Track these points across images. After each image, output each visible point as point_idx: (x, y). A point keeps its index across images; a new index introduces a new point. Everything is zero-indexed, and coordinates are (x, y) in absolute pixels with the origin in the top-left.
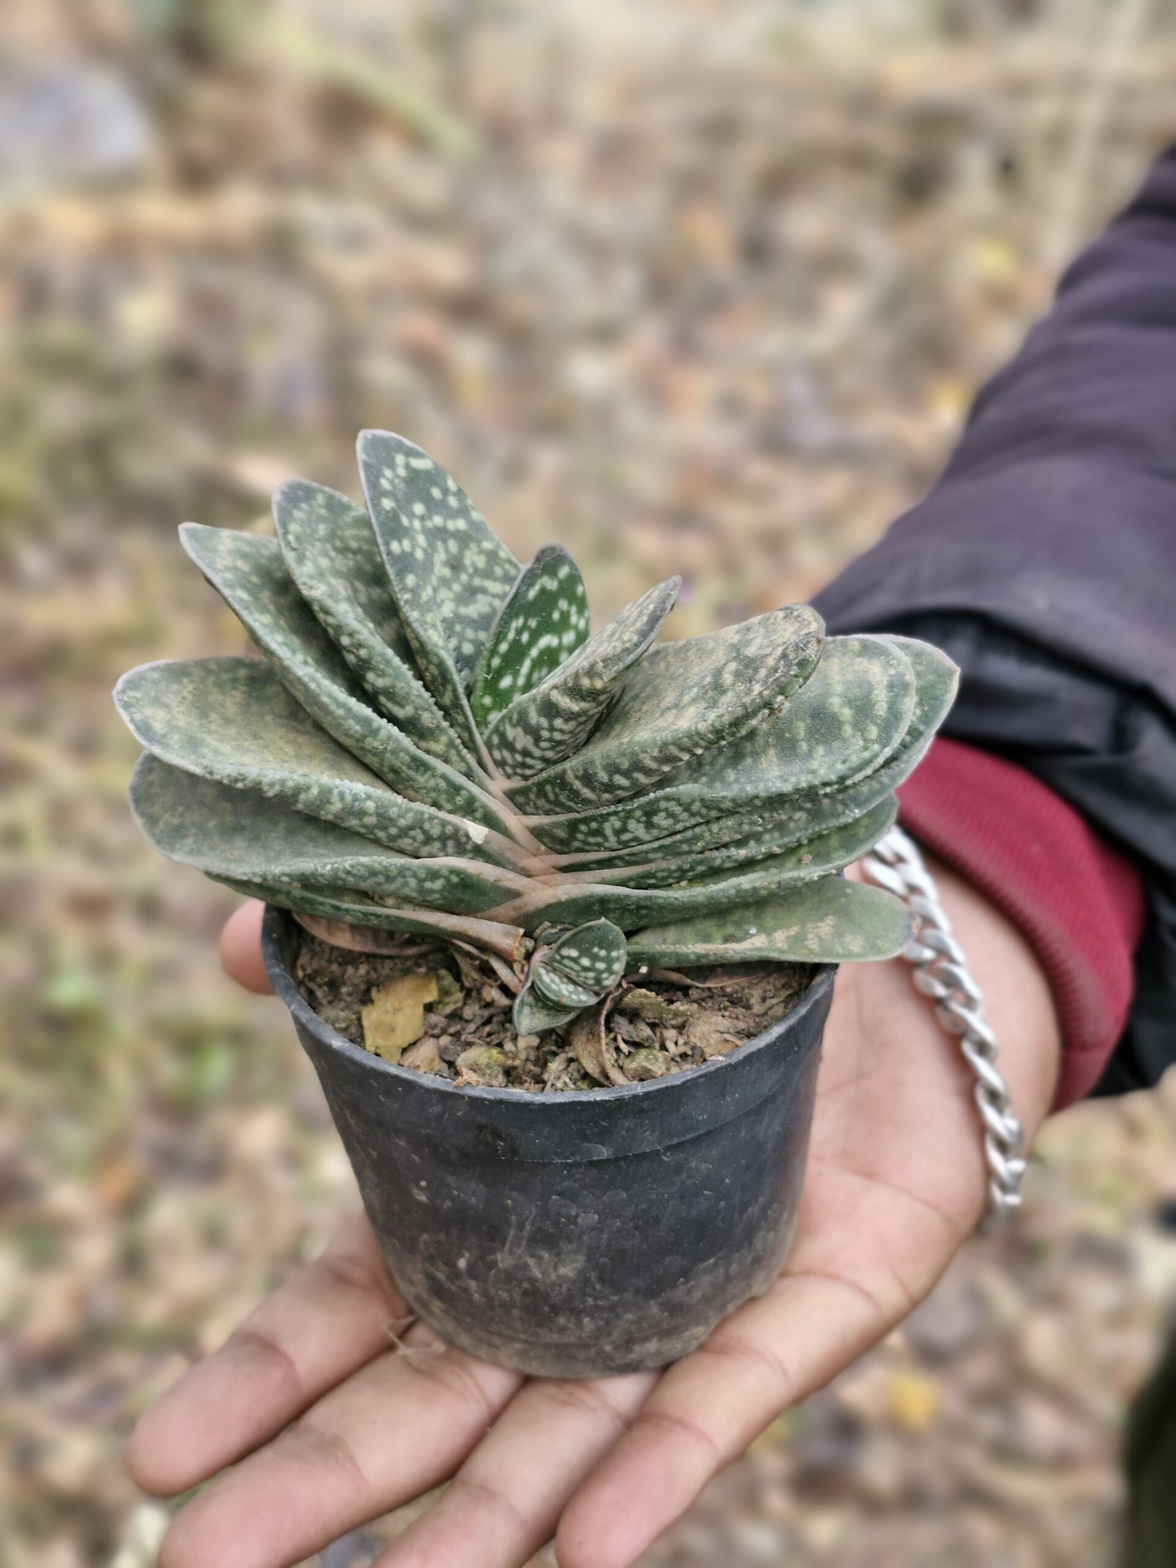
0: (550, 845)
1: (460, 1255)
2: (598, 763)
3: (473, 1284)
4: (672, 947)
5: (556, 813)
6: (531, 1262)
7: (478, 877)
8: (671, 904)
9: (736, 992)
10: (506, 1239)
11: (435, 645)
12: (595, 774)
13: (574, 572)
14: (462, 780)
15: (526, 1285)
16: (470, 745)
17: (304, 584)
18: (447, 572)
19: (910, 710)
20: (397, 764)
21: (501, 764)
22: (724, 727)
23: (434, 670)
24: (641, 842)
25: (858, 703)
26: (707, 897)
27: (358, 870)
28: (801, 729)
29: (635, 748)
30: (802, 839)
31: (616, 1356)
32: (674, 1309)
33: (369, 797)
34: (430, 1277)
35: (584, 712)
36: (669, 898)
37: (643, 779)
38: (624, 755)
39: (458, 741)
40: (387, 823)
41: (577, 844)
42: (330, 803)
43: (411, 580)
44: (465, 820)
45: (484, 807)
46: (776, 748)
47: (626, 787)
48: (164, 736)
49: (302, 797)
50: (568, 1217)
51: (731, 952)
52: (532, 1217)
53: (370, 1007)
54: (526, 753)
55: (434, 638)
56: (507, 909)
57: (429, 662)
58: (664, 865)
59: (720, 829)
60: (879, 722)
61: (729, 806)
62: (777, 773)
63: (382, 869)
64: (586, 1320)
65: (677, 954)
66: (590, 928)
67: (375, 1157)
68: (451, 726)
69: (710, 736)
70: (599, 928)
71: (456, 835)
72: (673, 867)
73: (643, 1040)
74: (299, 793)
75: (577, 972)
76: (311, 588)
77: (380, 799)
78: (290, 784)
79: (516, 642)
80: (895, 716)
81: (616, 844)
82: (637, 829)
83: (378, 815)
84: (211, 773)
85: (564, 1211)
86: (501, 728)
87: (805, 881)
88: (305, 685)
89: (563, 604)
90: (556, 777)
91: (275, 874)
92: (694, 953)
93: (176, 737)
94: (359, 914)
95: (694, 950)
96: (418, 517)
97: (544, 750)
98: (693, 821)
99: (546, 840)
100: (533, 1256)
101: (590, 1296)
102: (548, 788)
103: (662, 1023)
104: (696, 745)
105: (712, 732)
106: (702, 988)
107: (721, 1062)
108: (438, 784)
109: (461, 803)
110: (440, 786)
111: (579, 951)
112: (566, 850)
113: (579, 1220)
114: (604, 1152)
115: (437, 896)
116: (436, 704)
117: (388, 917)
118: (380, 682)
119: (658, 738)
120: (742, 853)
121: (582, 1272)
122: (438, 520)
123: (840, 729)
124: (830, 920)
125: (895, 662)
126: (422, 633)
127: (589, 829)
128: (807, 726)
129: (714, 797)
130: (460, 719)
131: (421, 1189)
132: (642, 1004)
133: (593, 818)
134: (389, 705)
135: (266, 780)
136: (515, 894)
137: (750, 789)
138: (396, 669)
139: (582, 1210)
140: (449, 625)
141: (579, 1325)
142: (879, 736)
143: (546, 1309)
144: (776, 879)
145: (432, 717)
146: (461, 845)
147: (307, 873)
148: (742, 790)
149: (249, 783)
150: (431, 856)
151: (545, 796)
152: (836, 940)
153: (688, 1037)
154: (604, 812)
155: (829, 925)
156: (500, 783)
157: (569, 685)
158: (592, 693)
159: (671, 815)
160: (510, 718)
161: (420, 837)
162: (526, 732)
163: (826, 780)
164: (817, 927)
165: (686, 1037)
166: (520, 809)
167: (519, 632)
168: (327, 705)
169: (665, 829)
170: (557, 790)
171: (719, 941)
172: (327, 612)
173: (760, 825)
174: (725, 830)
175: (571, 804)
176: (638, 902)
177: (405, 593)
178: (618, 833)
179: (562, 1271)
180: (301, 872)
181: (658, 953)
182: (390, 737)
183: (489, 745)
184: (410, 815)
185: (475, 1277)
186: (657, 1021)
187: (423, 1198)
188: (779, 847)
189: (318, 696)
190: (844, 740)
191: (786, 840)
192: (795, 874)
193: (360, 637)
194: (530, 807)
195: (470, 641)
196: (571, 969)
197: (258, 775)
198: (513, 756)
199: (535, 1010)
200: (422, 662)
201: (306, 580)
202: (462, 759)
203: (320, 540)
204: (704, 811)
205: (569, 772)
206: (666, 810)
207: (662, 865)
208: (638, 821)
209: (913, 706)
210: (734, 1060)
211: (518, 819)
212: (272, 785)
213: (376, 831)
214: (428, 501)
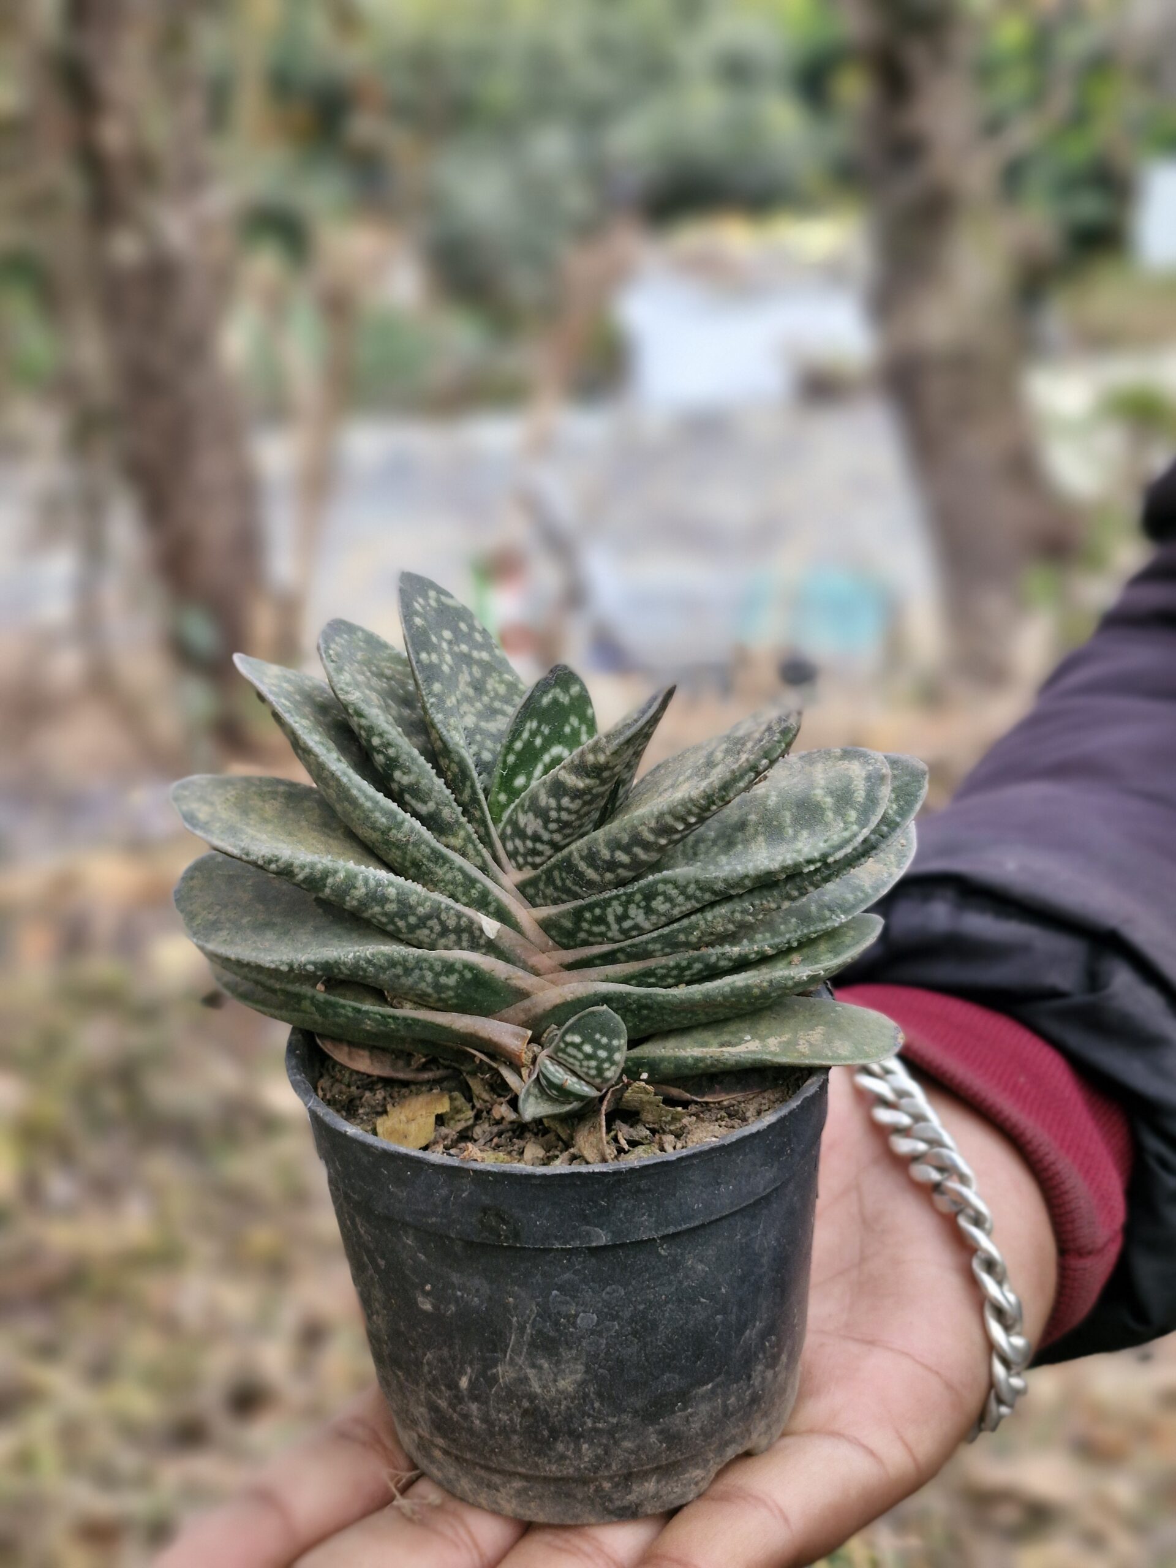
0: (557, 939)
1: (462, 1372)
2: (601, 840)
3: (474, 1407)
4: (671, 1051)
5: (563, 902)
6: (531, 1373)
7: (489, 973)
8: (669, 1002)
9: (733, 1106)
10: (507, 1346)
11: (457, 744)
12: (598, 852)
13: (584, 693)
14: (477, 874)
15: (526, 1404)
16: (486, 840)
17: (341, 689)
18: (471, 692)
19: (886, 796)
20: (418, 856)
21: (512, 855)
22: (714, 791)
23: (455, 768)
24: (641, 931)
25: (839, 793)
26: (703, 995)
27: (379, 959)
28: (787, 817)
29: (635, 821)
30: (791, 941)
31: (615, 1496)
32: (672, 1439)
33: (391, 884)
34: (433, 1408)
35: (588, 790)
36: (668, 995)
37: (642, 855)
38: (625, 830)
39: (475, 836)
40: (408, 911)
41: (582, 935)
42: (355, 888)
43: (437, 687)
44: (479, 914)
45: (497, 900)
46: (765, 834)
47: (626, 864)
48: (207, 823)
49: (330, 881)
50: (567, 1316)
51: (727, 1055)
52: (533, 1316)
53: (385, 1117)
54: (536, 838)
55: (456, 739)
56: (518, 1010)
57: (451, 761)
58: (663, 961)
59: (714, 917)
60: (858, 807)
61: (721, 887)
62: (765, 855)
63: (401, 959)
64: (585, 1446)
65: (675, 1058)
66: (593, 1013)
67: (383, 1267)
68: (469, 822)
69: (702, 801)
70: (601, 1014)
71: (471, 927)
72: (672, 964)
73: (642, 1139)
74: (327, 876)
75: (580, 1061)
76: (347, 693)
77: (402, 886)
78: (319, 866)
79: (529, 744)
80: (872, 801)
81: (618, 934)
82: (637, 915)
83: (399, 901)
84: (247, 854)
85: (564, 1309)
86: (514, 817)
87: (795, 980)
88: (338, 780)
89: (574, 721)
90: (563, 860)
91: (301, 962)
92: (692, 1057)
93: (218, 825)
94: (379, 1017)
95: (692, 1053)
96: (446, 640)
97: (552, 832)
98: (689, 905)
99: (553, 933)
100: (533, 1366)
101: (589, 1416)
102: (556, 873)
103: (661, 1128)
104: (690, 813)
105: (703, 798)
106: (700, 1103)
107: (714, 1142)
108: (455, 877)
109: (476, 896)
110: (457, 878)
111: (582, 1037)
112: (572, 943)
113: (579, 1321)
114: (602, 1238)
115: (451, 993)
116: (456, 800)
117: (405, 1019)
118: (406, 780)
119: (655, 810)
120: (735, 950)
121: (583, 1384)
122: (464, 648)
123: (823, 815)
124: (820, 1029)
125: (873, 761)
126: (445, 733)
127: (593, 915)
128: (792, 814)
129: (707, 878)
130: (478, 814)
131: (427, 1294)
132: (642, 1102)
133: (596, 904)
134: (413, 802)
135: (297, 862)
136: (523, 994)
137: (740, 869)
138: (420, 767)
139: (582, 1308)
140: (470, 734)
141: (578, 1450)
142: (858, 818)
143: (546, 1433)
144: (767, 977)
145: (451, 812)
146: (476, 940)
147: (331, 961)
148: (735, 870)
149: (281, 864)
150: (447, 948)
151: (554, 883)
152: (825, 1045)
153: (686, 1142)
154: (607, 896)
155: (819, 1033)
156: (512, 876)
157: (575, 763)
158: (596, 768)
159: (668, 899)
160: (523, 806)
161: (438, 928)
162: (536, 816)
163: (810, 857)
164: (808, 1035)
165: (684, 1142)
166: (530, 902)
167: (533, 734)
168: (357, 798)
169: (664, 915)
170: (564, 875)
171: (717, 1045)
172: (360, 714)
173: (751, 914)
174: (718, 917)
175: (577, 889)
176: (639, 1000)
177: (432, 697)
178: (620, 919)
179: (562, 1384)
180: (325, 959)
181: (658, 1057)
182: (412, 830)
183: (503, 837)
184: (428, 904)
185: (475, 1398)
186: (656, 1126)
187: (427, 1306)
188: (771, 946)
189: (349, 790)
190: (826, 824)
191: (777, 940)
192: (786, 973)
193: (390, 737)
194: (539, 898)
195: (489, 750)
196: (575, 1057)
197: (290, 857)
198: (524, 843)
199: (539, 1100)
200: (443, 762)
201: (343, 686)
202: (478, 853)
203: (358, 662)
204: (698, 893)
205: (575, 853)
206: (664, 893)
207: (659, 962)
208: (639, 907)
209: (889, 792)
210: (727, 1141)
211: (528, 912)
212: (302, 867)
213: (397, 920)
214: (455, 630)
